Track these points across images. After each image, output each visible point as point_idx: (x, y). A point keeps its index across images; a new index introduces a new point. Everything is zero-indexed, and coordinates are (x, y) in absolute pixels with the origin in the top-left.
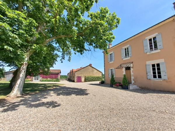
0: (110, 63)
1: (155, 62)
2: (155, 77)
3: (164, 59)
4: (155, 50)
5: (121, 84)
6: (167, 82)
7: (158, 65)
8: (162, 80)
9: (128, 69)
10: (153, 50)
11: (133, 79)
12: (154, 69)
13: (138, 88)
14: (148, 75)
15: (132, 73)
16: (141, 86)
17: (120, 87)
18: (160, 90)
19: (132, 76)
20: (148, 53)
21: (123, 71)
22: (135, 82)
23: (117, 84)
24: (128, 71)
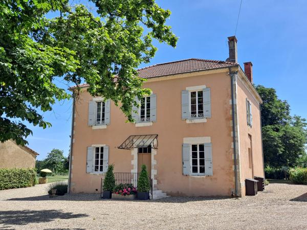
0: (95, 128)
1: (198, 141)
2: (195, 170)
3: (210, 138)
4: (199, 116)
5: (134, 190)
6: (211, 179)
7: (202, 147)
8: (205, 177)
9: (145, 151)
10: (196, 116)
11: (155, 175)
12: (194, 155)
13: (164, 195)
14: (184, 166)
15: (154, 162)
16: (169, 191)
17: (131, 196)
18: (201, 196)
19: (153, 167)
20: (188, 122)
21: (133, 156)
22: (159, 182)
23: (125, 190)
24: (145, 155)
